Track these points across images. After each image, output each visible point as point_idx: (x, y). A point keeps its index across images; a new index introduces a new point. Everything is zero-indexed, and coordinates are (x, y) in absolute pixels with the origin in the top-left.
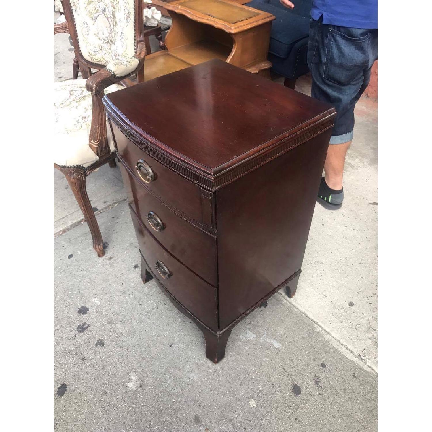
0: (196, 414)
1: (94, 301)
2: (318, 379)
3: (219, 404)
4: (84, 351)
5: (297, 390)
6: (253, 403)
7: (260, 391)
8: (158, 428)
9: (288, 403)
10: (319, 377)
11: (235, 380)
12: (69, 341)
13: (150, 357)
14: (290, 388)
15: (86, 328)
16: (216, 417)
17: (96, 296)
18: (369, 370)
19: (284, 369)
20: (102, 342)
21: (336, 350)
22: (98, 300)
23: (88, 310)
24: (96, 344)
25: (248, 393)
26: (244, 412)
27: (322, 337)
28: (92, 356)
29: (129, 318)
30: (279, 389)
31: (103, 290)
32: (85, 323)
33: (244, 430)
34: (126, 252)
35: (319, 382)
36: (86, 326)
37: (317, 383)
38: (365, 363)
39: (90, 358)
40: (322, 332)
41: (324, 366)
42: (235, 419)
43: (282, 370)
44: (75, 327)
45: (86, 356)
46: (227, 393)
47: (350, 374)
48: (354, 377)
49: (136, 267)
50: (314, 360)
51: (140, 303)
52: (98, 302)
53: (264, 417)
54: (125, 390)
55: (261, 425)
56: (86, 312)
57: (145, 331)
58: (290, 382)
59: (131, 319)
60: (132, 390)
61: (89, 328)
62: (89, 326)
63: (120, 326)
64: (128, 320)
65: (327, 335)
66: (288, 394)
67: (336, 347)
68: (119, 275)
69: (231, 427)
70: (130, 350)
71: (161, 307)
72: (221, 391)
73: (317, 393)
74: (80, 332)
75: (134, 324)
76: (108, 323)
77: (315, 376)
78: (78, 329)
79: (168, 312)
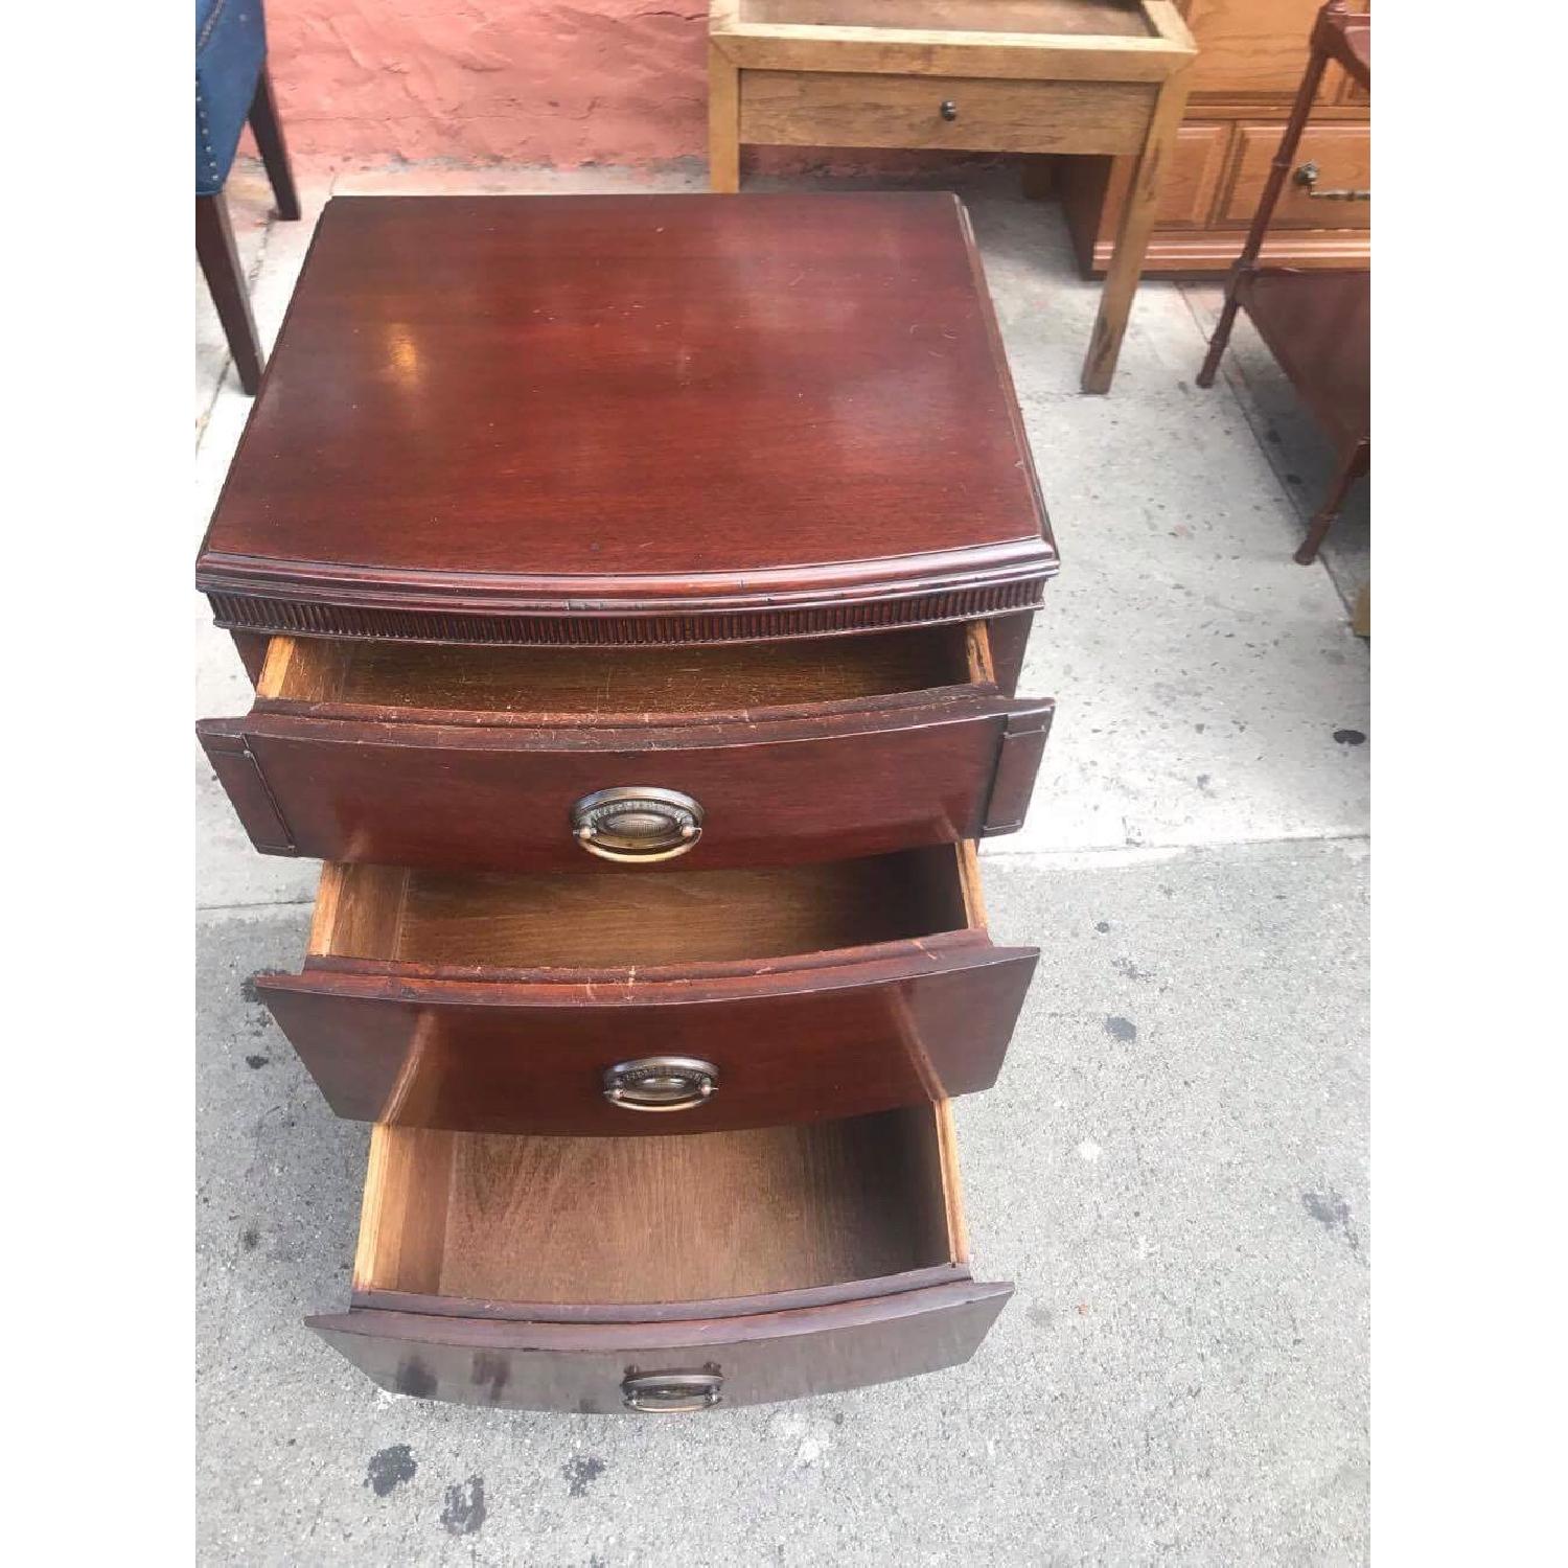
0: (1024, 1312)
2: (1124, 964)
3: (1038, 1231)
4: (564, 1550)
5: (1123, 1030)
6: (1089, 1151)
7: (1071, 1110)
8: (997, 1442)
9: (1140, 1073)
10: (1124, 960)
11: (1002, 1148)
14: (1106, 1040)
15: (478, 1496)
16: (1066, 1264)
17: (367, 1388)
18: (1173, 852)
19: (1054, 1015)
20: (580, 1465)
21: (1085, 873)
23: (408, 1449)
24: (577, 1490)
25: (1055, 1141)
26: (1097, 1186)
27: (1031, 870)
28: (608, 1528)
30: (1094, 1065)
32: (454, 1492)
33: (1138, 1219)
35: (1133, 969)
36: (468, 1491)
37: (1132, 974)
38: (1151, 846)
39: (612, 1540)
40: (1019, 862)
41: (1103, 927)
42: (1100, 1222)
43: (1053, 1020)
44: (438, 1538)
45: (589, 1554)
46: (1022, 1191)
47: (1157, 896)
48: (1169, 892)
50: (1076, 935)
53: (1138, 1151)
54: (815, 1480)
55: (1152, 1171)
56: (408, 1461)
58: (1096, 1028)
60: (831, 1454)
61: (487, 1488)
62: (477, 1482)
65: (1032, 859)
66: (1119, 1054)
67: (1076, 867)
69: (1112, 1244)
72: (1006, 1203)
73: (1157, 993)
74: (474, 1527)
77: (1115, 964)
78: (452, 1530)
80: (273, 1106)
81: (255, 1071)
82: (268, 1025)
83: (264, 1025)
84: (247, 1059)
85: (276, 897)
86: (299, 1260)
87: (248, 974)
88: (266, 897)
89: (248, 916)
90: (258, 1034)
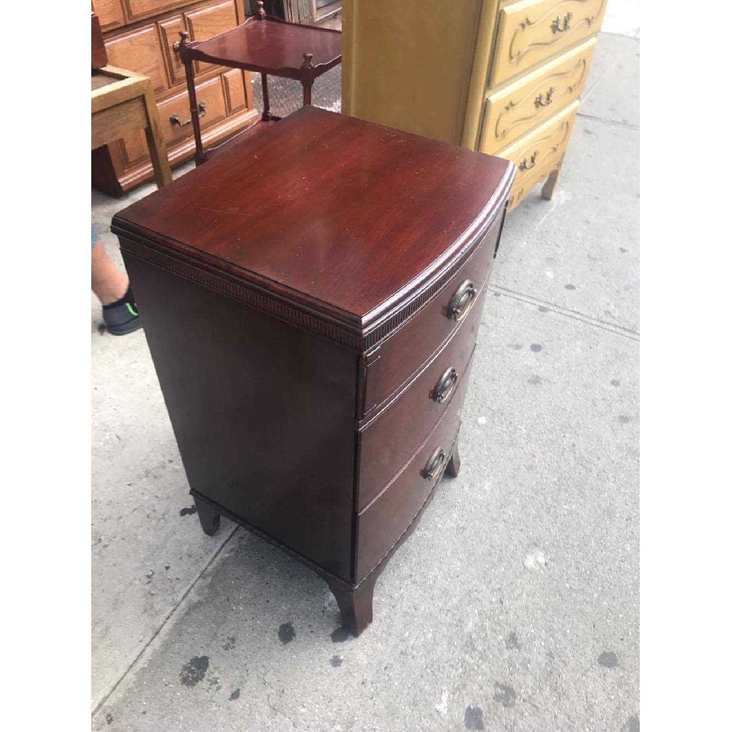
1: (446, 709)
4: (539, 664)
6: (482, 420)
12: (540, 707)
13: (493, 551)
15: (503, 687)
16: (517, 450)
17: (433, 712)
20: (509, 642)
22: (441, 702)
23: (469, 708)
24: (519, 647)
25: (473, 427)
26: (495, 426)
28: (538, 642)
29: (450, 614)
31: (415, 704)
32: (497, 696)
33: (512, 423)
34: (303, 710)
36: (499, 691)
39: (543, 642)
42: (507, 433)
44: (512, 712)
49: (336, 662)
51: (414, 610)
52: (444, 698)
53: (490, 409)
54: (553, 564)
56: (474, 709)
57: (458, 576)
59: (449, 611)
60: (546, 554)
61: (501, 682)
62: (497, 685)
63: (470, 624)
64: (454, 615)
68: (369, 689)
70: (498, 586)
71: (406, 571)
74: (515, 694)
75: (455, 601)
76: (474, 649)
78: (512, 705)
79: (411, 556)
80: (266, 697)
81: (239, 699)
82: (218, 681)
83: (216, 682)
84: (229, 699)
85: (143, 644)
86: (356, 718)
87: (178, 679)
88: (140, 649)
89: (142, 663)
90: (218, 688)
